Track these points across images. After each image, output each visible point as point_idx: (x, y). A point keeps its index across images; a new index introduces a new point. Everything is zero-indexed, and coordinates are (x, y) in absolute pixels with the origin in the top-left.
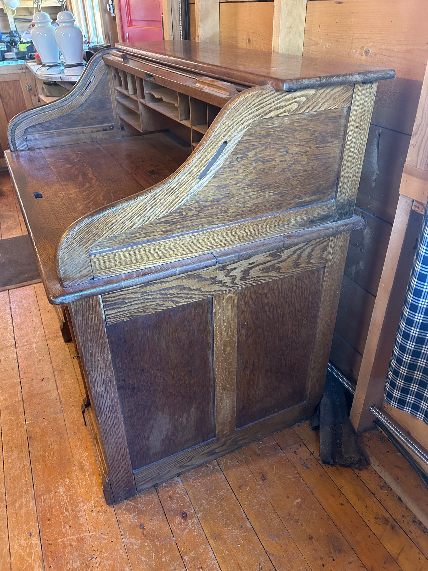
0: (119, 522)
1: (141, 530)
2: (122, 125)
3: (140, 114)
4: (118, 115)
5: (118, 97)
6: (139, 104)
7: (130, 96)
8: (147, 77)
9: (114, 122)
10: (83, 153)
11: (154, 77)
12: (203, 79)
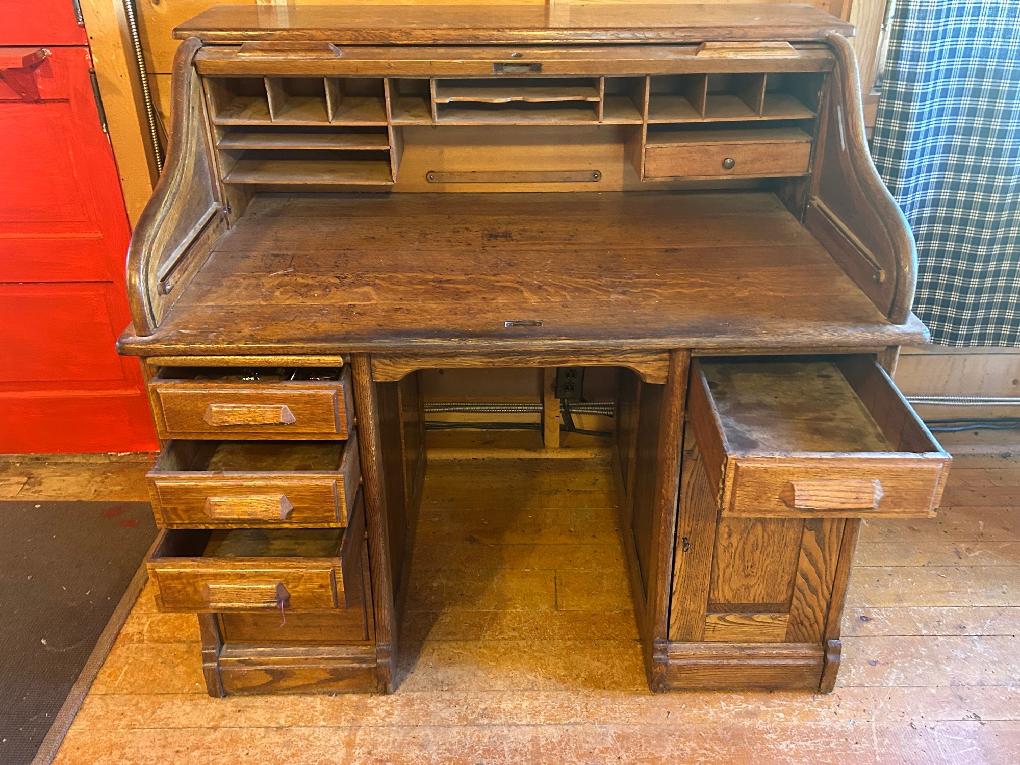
0: (861, 686)
1: (878, 665)
2: (228, 200)
3: (389, 151)
4: (221, 181)
5: (221, 141)
6: (391, 132)
7: (335, 123)
8: (497, 70)
9: (217, 200)
10: (290, 270)
11: (540, 65)
12: (718, 45)
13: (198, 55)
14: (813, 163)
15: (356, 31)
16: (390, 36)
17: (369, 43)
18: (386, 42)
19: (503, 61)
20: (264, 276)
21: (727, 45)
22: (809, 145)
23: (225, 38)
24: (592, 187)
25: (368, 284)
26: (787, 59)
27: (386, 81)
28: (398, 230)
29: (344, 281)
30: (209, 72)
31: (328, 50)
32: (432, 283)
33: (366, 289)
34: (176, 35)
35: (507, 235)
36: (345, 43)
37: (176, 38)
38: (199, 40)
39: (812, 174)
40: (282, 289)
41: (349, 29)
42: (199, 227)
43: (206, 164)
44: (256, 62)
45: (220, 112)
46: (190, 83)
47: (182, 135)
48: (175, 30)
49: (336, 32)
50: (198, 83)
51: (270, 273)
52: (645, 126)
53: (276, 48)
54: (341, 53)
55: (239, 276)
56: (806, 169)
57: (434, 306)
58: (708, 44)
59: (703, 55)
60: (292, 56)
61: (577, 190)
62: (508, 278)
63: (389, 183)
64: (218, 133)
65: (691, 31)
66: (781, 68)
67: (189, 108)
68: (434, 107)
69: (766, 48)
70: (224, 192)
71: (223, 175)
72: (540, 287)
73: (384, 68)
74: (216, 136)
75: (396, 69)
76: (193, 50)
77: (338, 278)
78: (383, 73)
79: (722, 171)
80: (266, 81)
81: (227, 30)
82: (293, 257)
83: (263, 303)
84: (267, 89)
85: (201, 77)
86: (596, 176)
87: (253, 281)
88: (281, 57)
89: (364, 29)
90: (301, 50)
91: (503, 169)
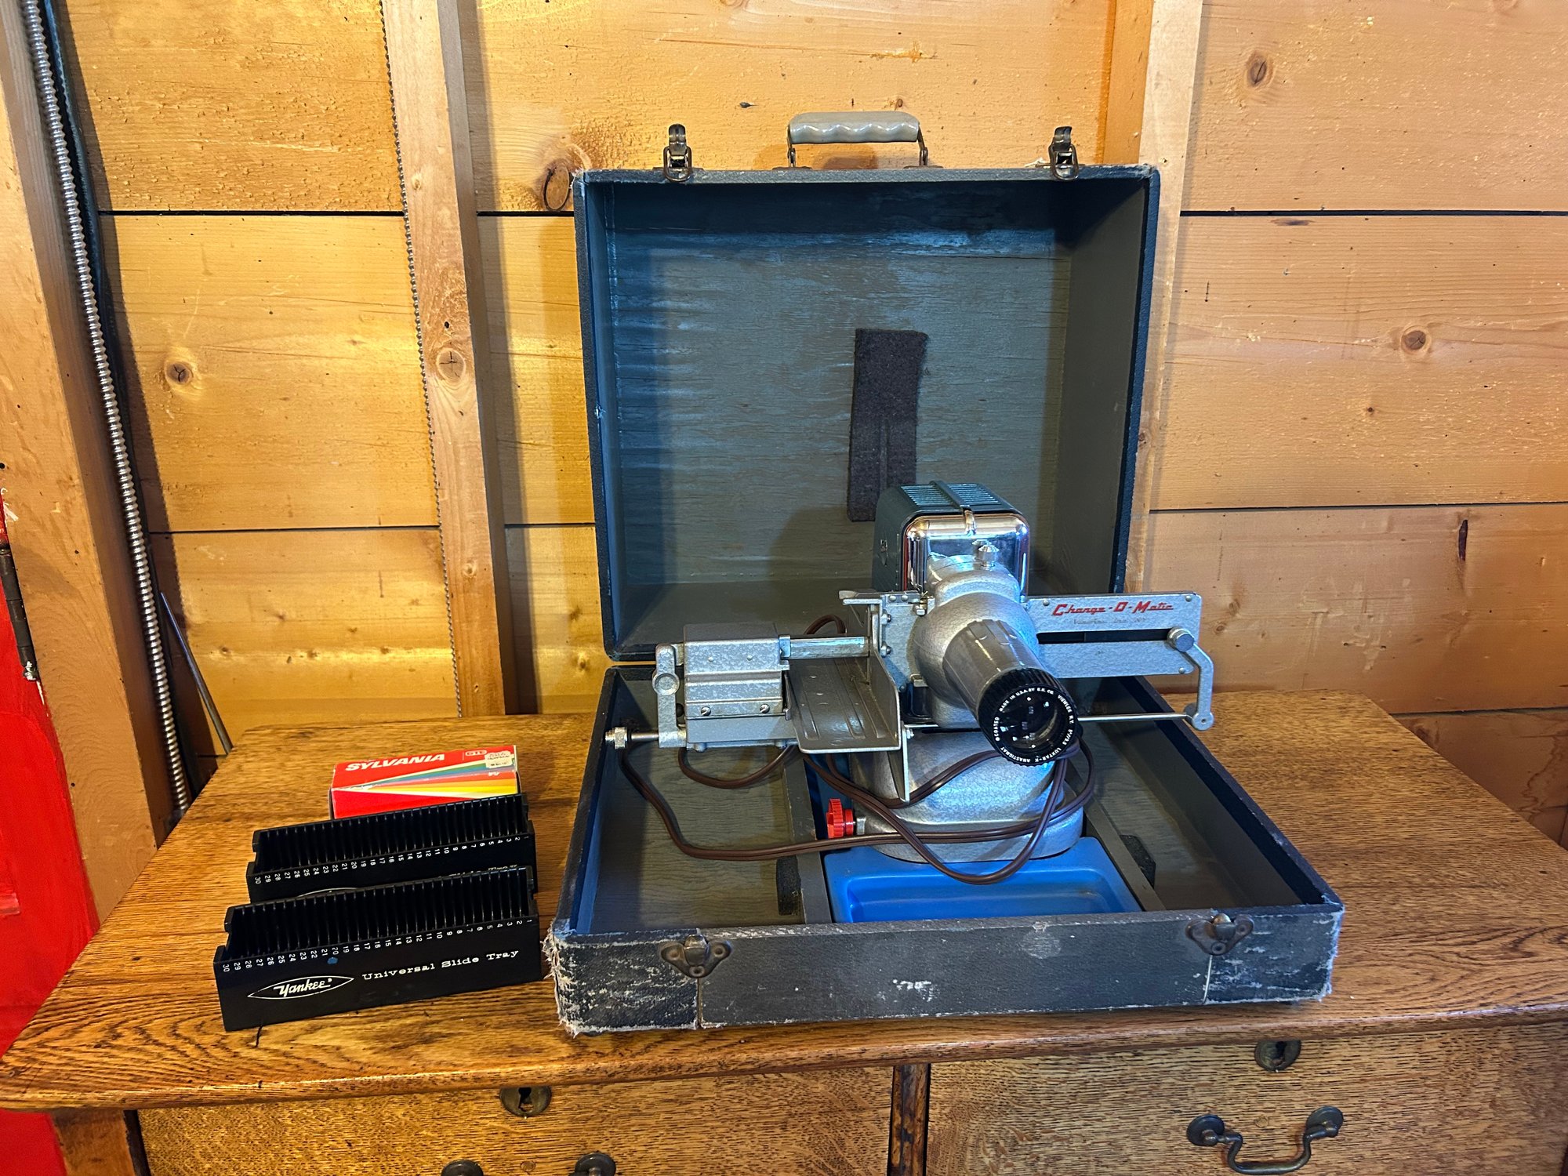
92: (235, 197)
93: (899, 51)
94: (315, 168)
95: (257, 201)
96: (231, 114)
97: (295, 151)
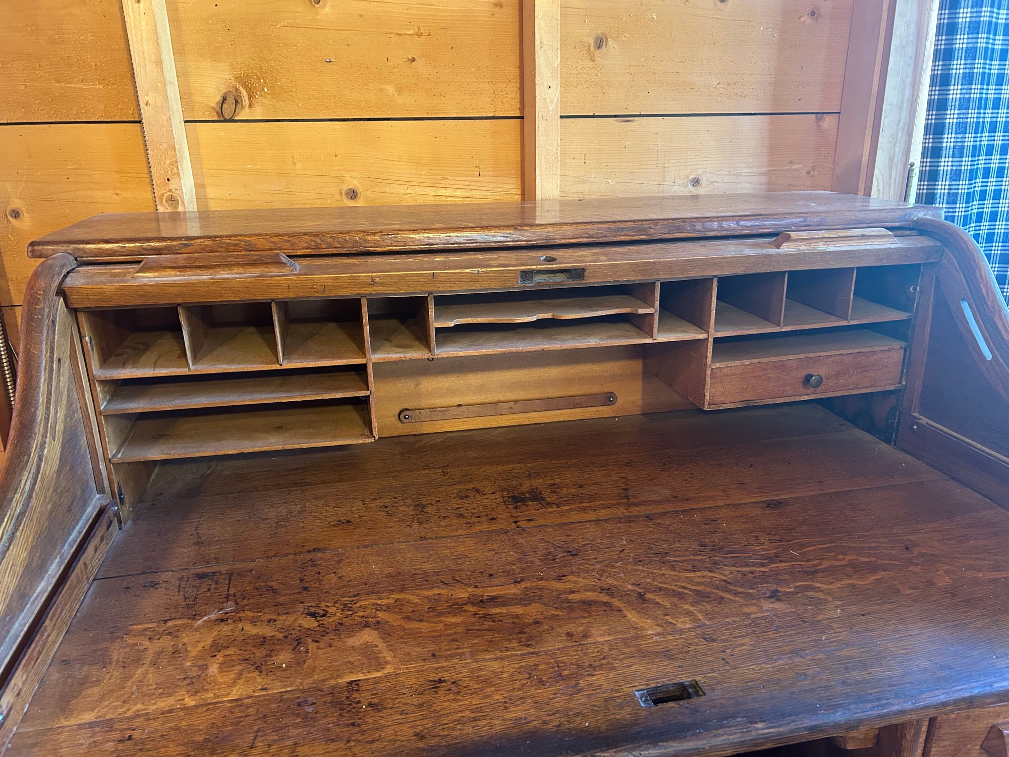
2: (119, 487)
3: (368, 397)
4: (108, 461)
5: (109, 401)
6: (370, 370)
7: (287, 365)
8: (524, 280)
9: (101, 491)
10: (230, 607)
11: (583, 270)
12: (804, 235)
13: (68, 279)
14: (907, 372)
15: (317, 235)
16: (365, 241)
17: (335, 251)
18: (361, 249)
19: (534, 267)
20: (185, 627)
21: (816, 234)
22: (902, 352)
23: (113, 253)
24: (605, 411)
25: (367, 625)
26: (890, 248)
27: (364, 302)
28: (379, 503)
29: (325, 621)
30: (87, 304)
31: (278, 263)
32: (470, 608)
33: (368, 636)
34: (33, 251)
35: (536, 496)
36: (299, 253)
37: (34, 256)
38: (72, 258)
39: (905, 386)
40: (220, 658)
41: (305, 234)
42: (68, 550)
43: (83, 441)
44: (165, 285)
45: (106, 359)
46: (53, 322)
47: (37, 409)
48: (32, 244)
49: (286, 238)
50: (69, 320)
51: (194, 618)
52: (711, 340)
53: (197, 264)
54: (298, 265)
55: (142, 633)
56: (898, 380)
57: (495, 665)
58: (793, 234)
59: (787, 248)
60: (224, 274)
61: (587, 416)
62: (583, 582)
63: (368, 441)
64: (103, 391)
65: (758, 219)
66: (882, 260)
67: (52, 361)
68: (433, 333)
69: (863, 237)
70: (114, 476)
71: (111, 450)
72: (641, 596)
73: (365, 284)
74: (100, 396)
75: (381, 284)
76: (60, 273)
77: (313, 615)
78: (363, 291)
79: (803, 390)
80: (180, 311)
81: (117, 241)
82: (230, 576)
83: (190, 702)
84: (182, 323)
85: (73, 311)
86: (609, 399)
87: (166, 643)
88: (204, 276)
89: (328, 233)
90: (238, 265)
91: (496, 399)
92: (44, 114)
93: (411, 32)
94: (90, 97)
95: (57, 116)
96: (41, 68)
97: (79, 88)
